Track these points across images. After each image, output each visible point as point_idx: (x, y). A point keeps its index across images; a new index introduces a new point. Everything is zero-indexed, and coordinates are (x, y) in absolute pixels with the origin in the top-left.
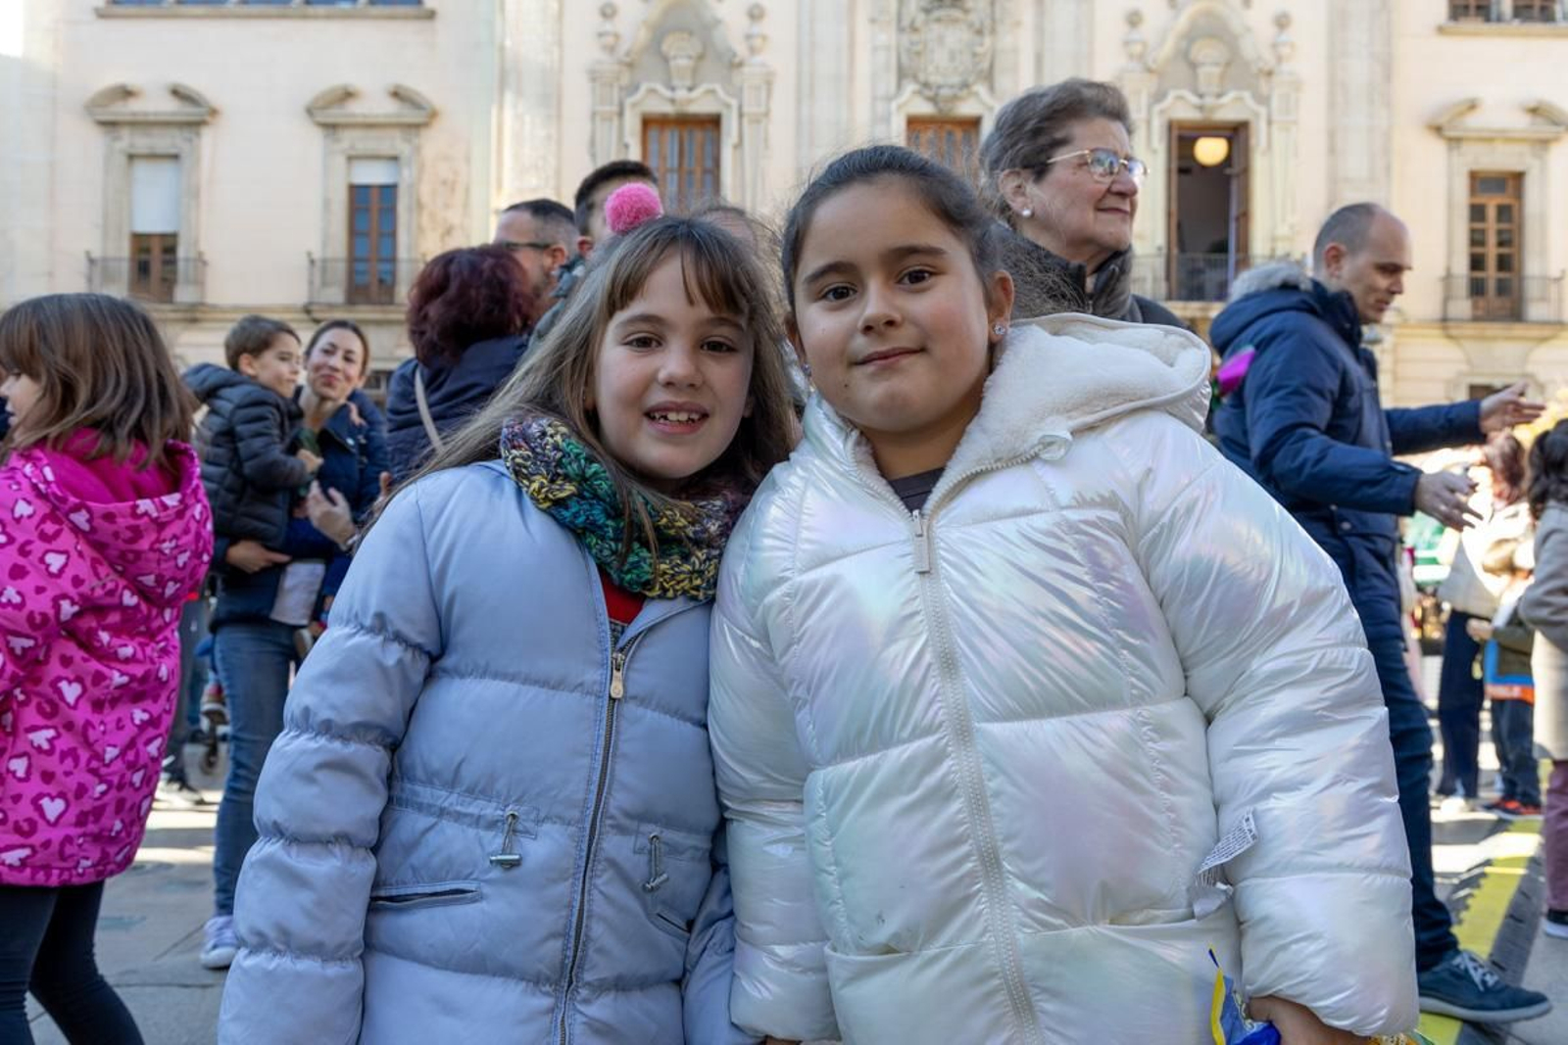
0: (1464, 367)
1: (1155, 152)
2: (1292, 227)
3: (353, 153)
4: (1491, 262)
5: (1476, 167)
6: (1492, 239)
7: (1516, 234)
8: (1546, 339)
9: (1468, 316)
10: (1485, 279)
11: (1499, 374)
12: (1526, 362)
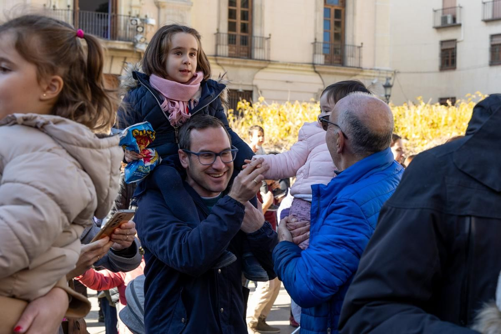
4: (239, 27)
6: (239, 15)
7: (250, 13)
8: (262, 68)
9: (227, 54)
10: (235, 36)
11: (241, 84)
12: (253, 79)
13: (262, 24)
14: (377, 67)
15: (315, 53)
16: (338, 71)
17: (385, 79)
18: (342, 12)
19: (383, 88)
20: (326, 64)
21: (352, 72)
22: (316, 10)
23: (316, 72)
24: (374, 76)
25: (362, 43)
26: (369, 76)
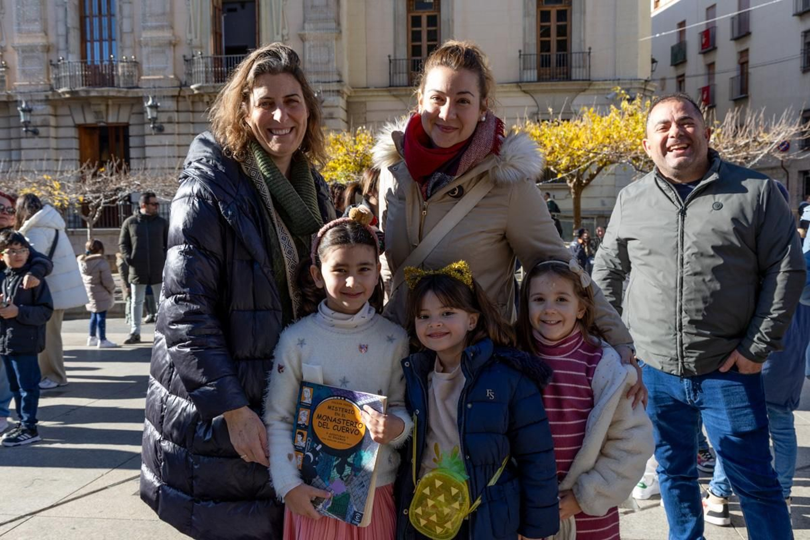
2: (283, 36)
4: (425, 49)
6: (424, 37)
7: (438, 32)
9: (405, 83)
14: (618, 77)
15: (522, 69)
16: (554, 88)
18: (568, 12)
20: (540, 79)
21: (576, 87)
22: (526, 14)
23: (525, 92)
24: (609, 90)
25: (590, 49)
26: (604, 89)
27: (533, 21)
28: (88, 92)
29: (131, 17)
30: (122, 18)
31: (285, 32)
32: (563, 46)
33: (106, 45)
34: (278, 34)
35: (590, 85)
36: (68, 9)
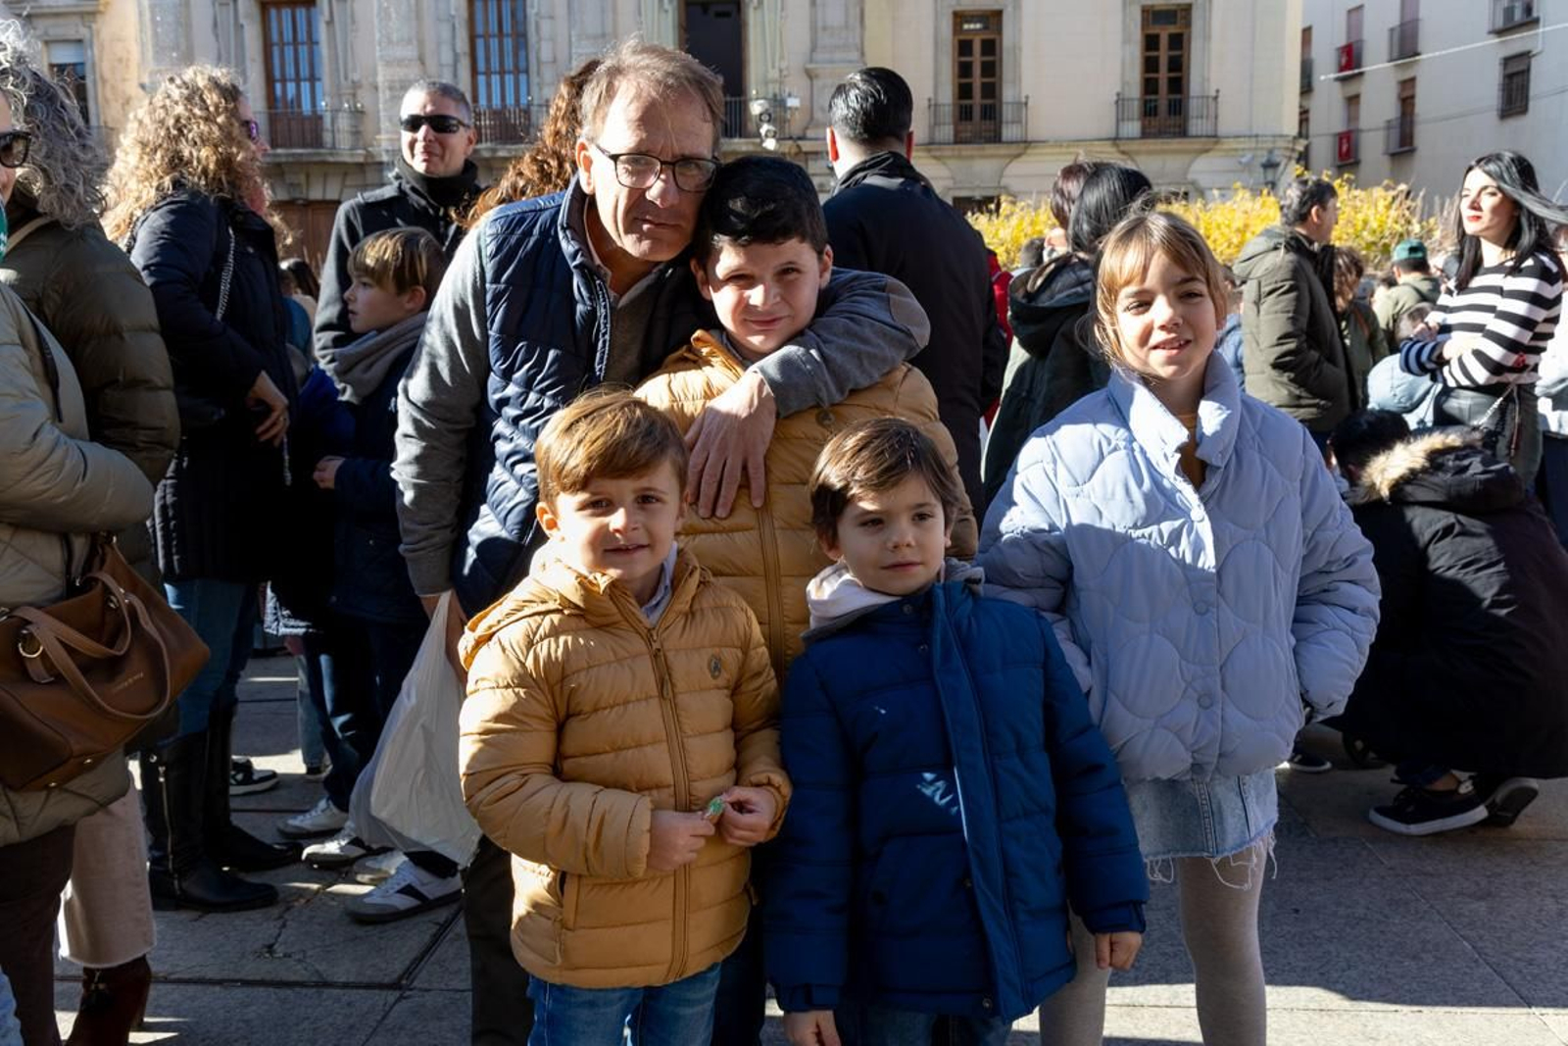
0: (950, 183)
1: (666, 11)
2: (781, 71)
3: (47, 38)
4: (977, 91)
5: (958, 8)
6: (977, 70)
7: (997, 64)
8: (1018, 156)
9: (952, 138)
10: (971, 107)
11: (978, 187)
12: (1001, 176)
13: (1017, 80)
14: (1254, 132)
15: (1119, 120)
16: (1166, 147)
17: (1265, 153)
18: (1185, 37)
19: (1261, 170)
20: (1145, 134)
21: (1197, 146)
22: (1126, 41)
23: (1123, 153)
24: (1243, 149)
25: (1218, 91)
26: (1236, 150)
27: (1135, 52)
28: (494, 151)
29: (553, 39)
30: (539, 40)
31: (784, 65)
32: (1178, 85)
33: (509, 79)
34: (773, 67)
35: (1216, 143)
36: (457, 26)
